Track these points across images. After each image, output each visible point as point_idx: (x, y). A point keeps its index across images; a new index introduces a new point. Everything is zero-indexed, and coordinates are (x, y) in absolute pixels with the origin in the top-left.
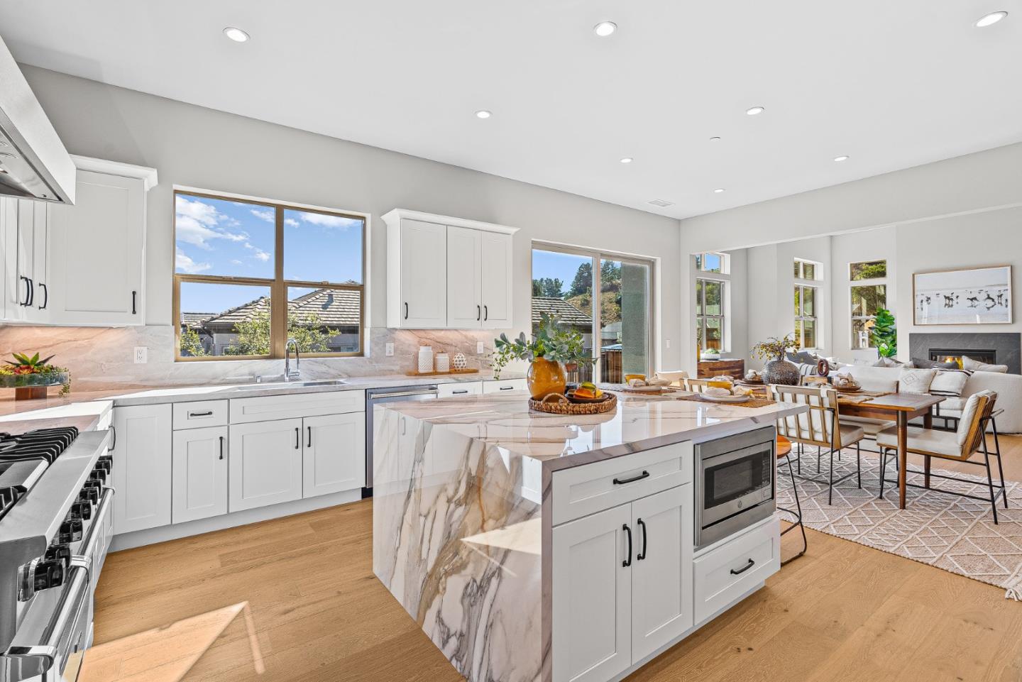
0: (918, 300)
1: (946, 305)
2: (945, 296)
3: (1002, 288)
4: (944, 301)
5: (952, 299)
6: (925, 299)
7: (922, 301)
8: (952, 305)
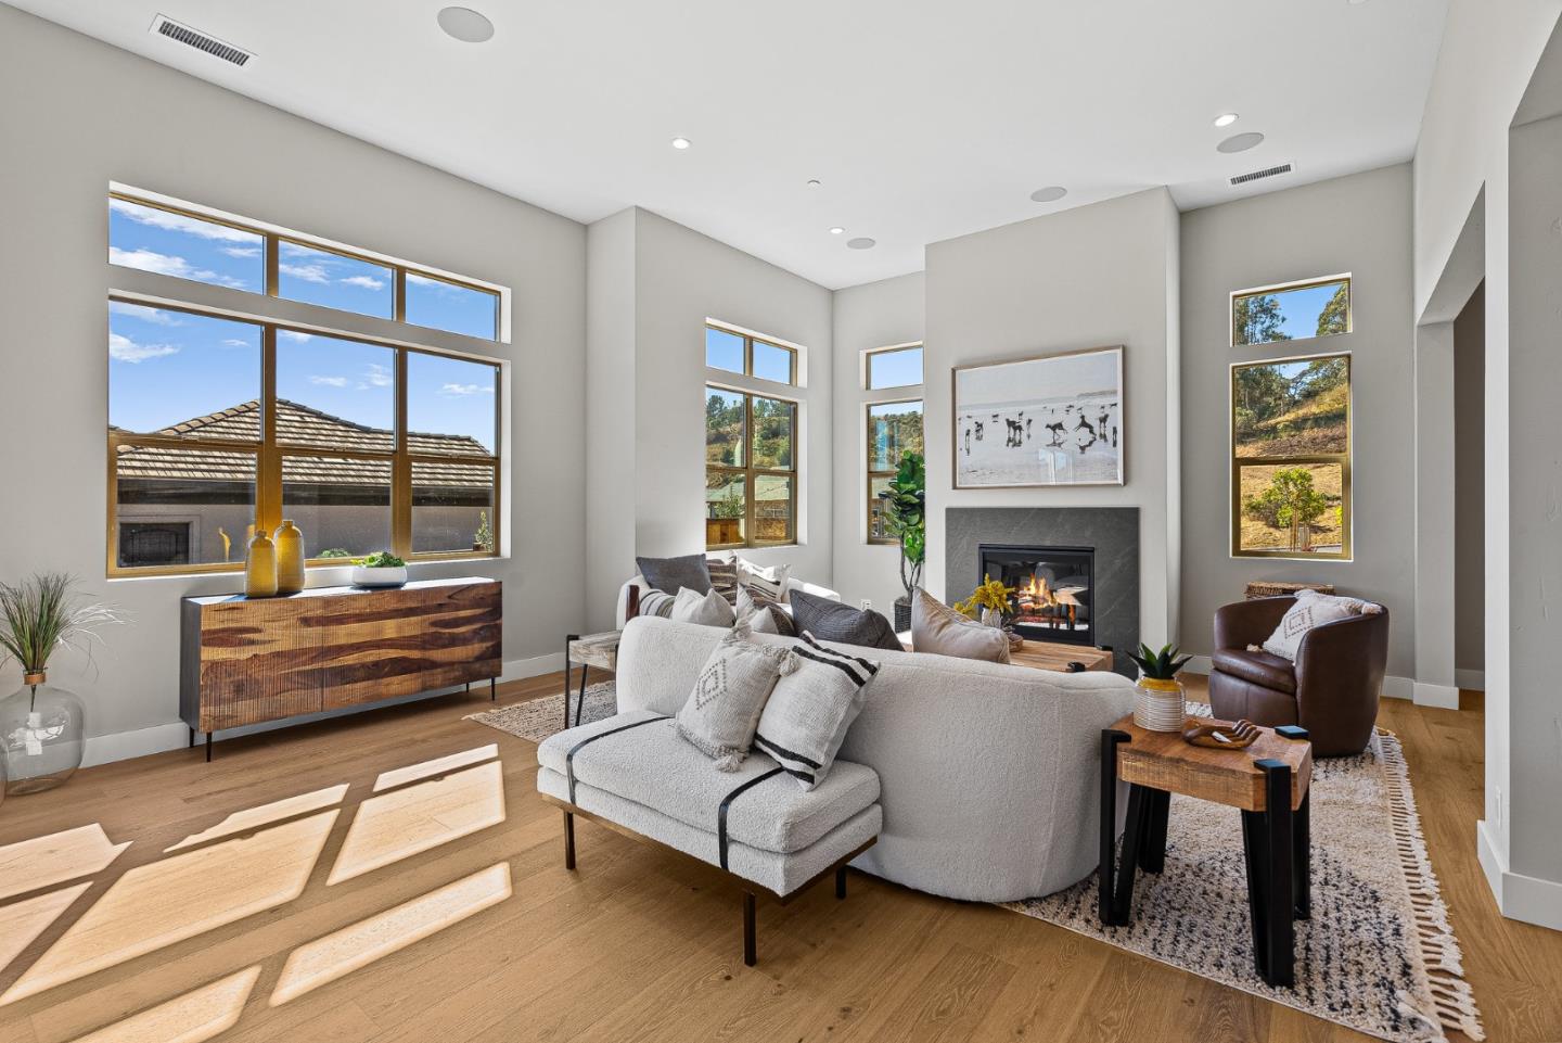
0: (961, 430)
1: (1009, 440)
2: (1007, 420)
3: (1107, 401)
4: (1005, 432)
5: (1020, 428)
6: (973, 428)
7: (968, 433)
8: (1020, 442)
